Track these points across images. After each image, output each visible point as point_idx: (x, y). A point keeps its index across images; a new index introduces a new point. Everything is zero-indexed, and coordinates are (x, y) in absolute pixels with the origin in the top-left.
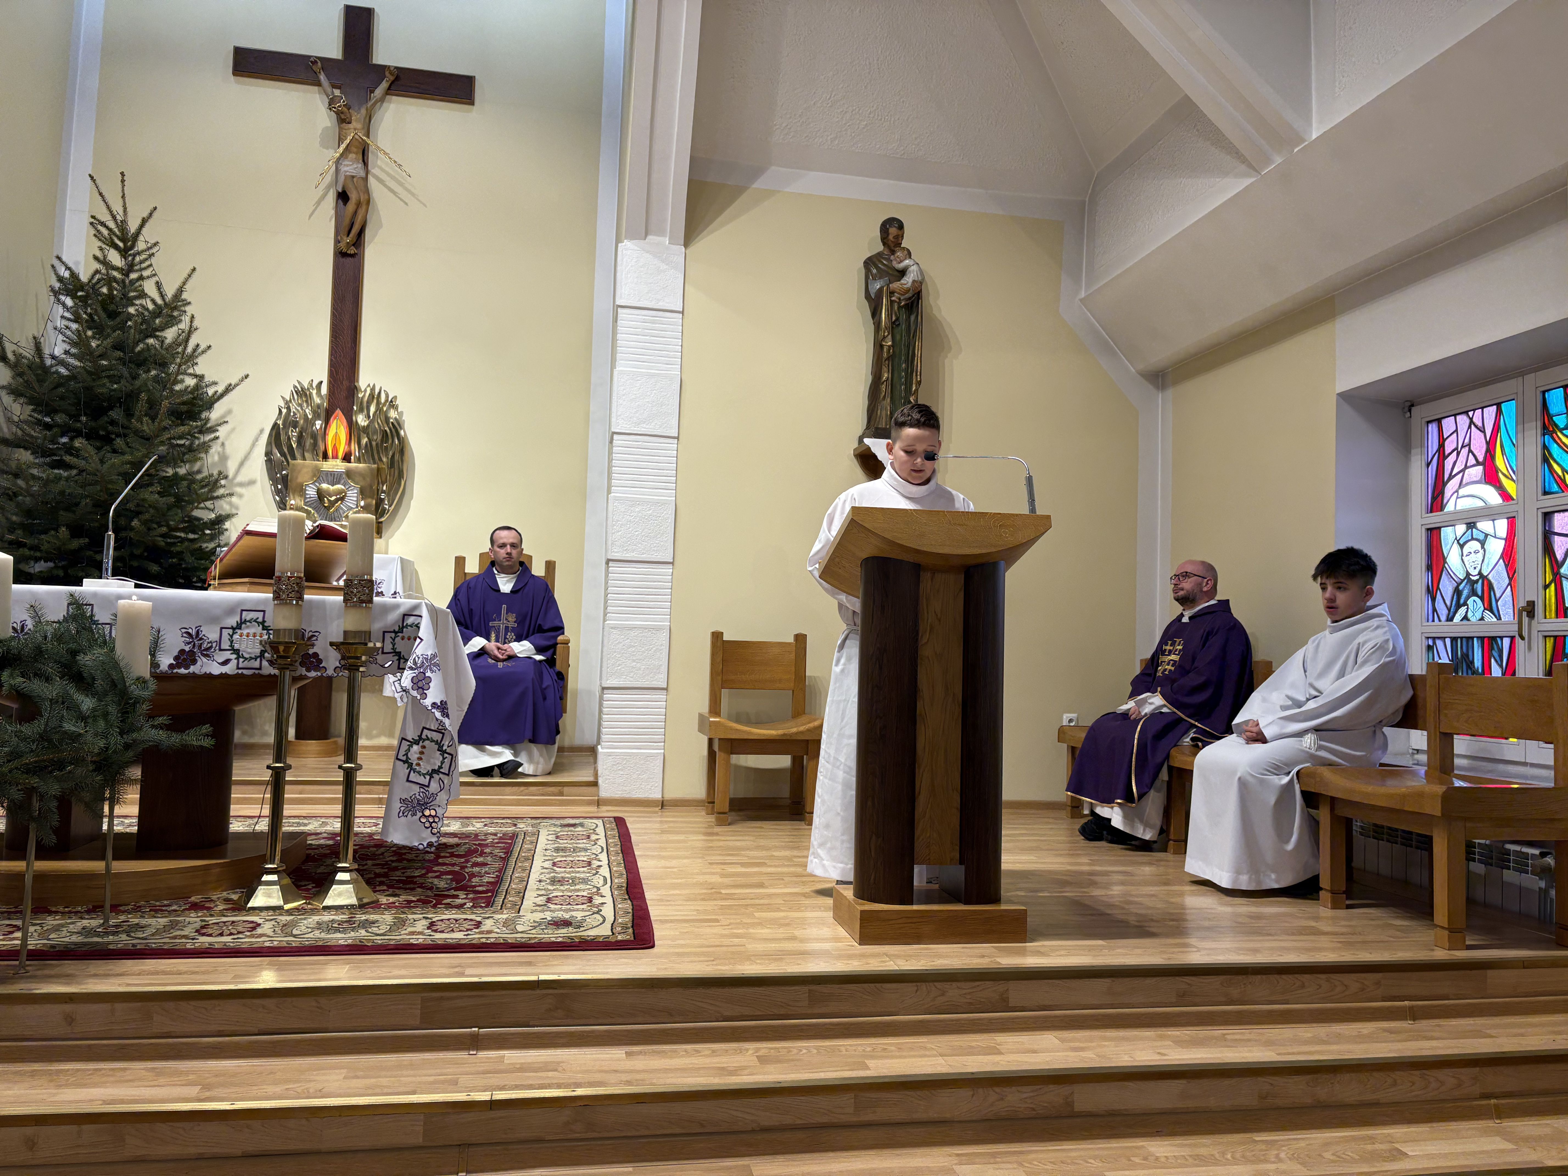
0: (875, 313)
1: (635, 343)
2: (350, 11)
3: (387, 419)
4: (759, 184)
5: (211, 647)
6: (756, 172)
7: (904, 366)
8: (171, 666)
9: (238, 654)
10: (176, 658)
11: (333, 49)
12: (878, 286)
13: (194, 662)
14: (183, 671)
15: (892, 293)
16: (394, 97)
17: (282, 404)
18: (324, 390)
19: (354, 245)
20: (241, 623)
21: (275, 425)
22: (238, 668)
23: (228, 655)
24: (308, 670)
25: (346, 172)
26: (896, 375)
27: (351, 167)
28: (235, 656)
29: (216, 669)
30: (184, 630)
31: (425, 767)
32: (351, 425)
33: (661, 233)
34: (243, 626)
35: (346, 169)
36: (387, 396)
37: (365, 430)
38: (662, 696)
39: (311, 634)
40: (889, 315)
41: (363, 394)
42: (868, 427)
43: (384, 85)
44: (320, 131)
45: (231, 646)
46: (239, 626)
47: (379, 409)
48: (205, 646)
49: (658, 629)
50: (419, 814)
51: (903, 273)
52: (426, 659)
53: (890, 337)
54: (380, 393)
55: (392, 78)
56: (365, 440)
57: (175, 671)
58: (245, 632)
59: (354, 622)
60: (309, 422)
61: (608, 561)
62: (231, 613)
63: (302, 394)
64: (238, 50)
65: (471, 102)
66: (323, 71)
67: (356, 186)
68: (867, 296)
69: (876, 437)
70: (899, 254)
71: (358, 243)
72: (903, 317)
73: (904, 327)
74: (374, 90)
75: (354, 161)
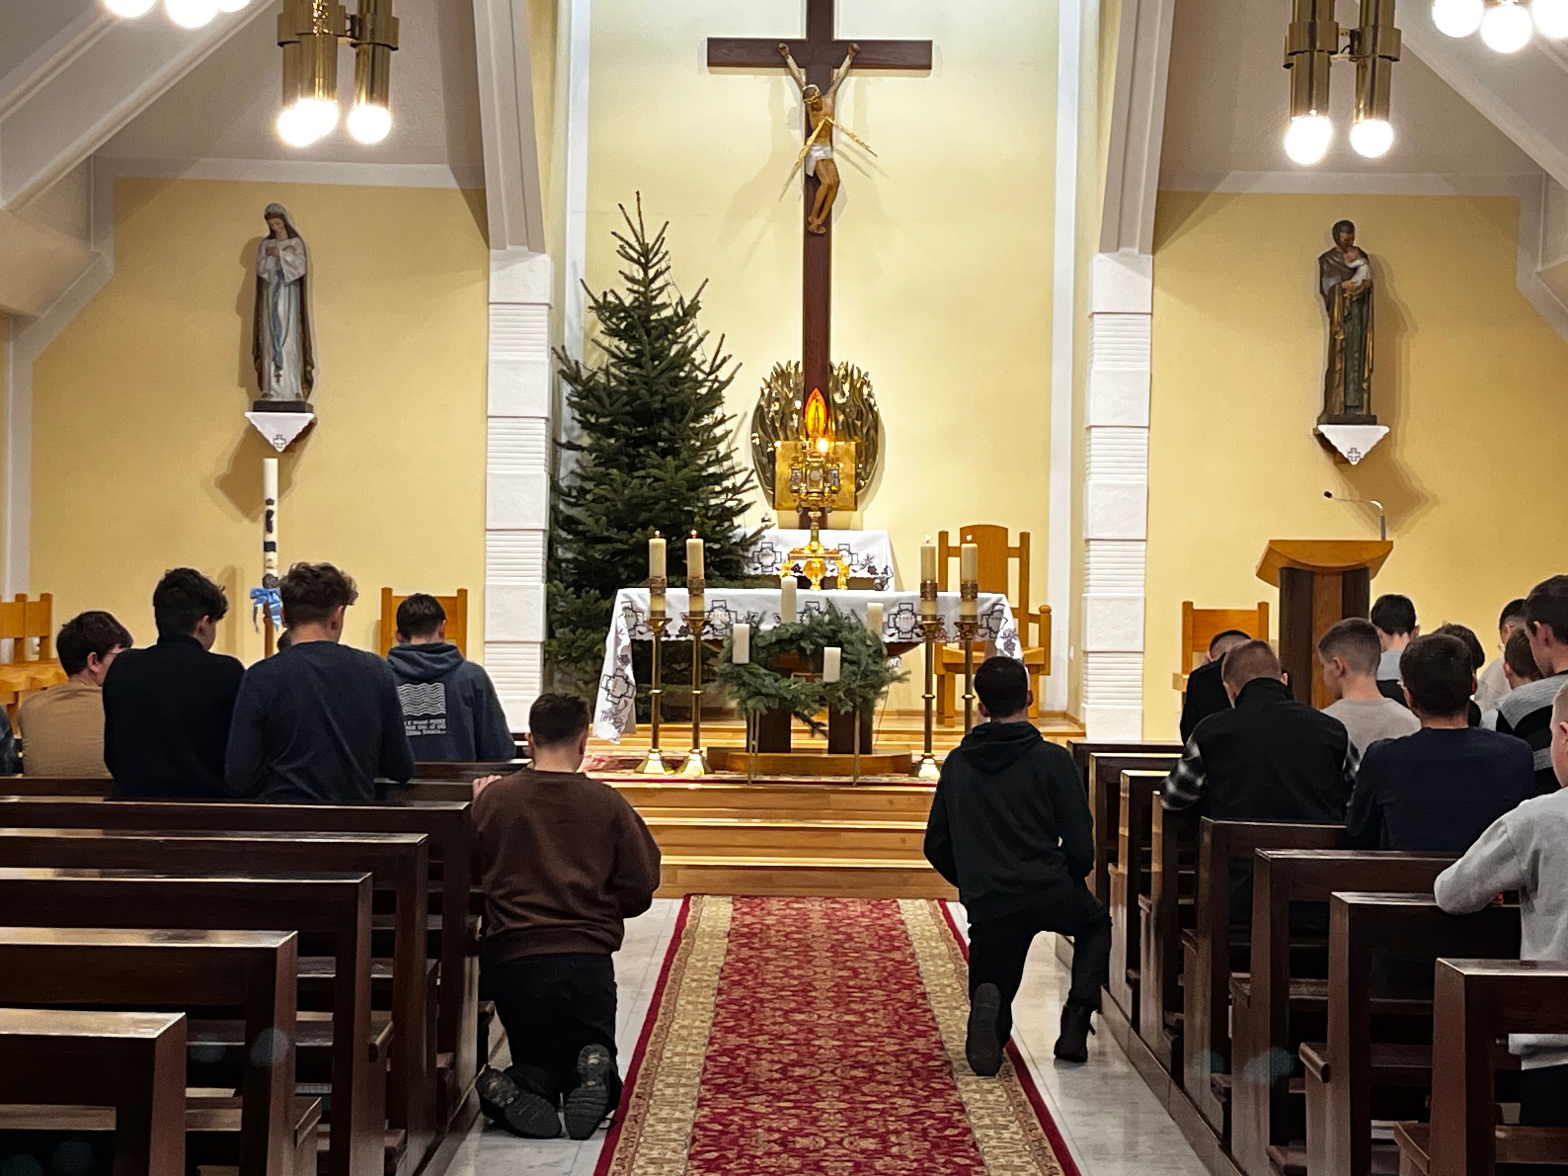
0: (1329, 307)
1: (1108, 344)
4: (1220, 189)
6: (1218, 178)
7: (1357, 355)
11: (796, 29)
12: (1332, 282)
17: (764, 385)
18: (800, 369)
19: (823, 225)
20: (901, 611)
21: (759, 408)
23: (893, 631)
25: (817, 157)
26: (1349, 364)
27: (818, 153)
28: (897, 631)
29: (888, 640)
33: (1131, 244)
35: (814, 156)
36: (859, 372)
37: (842, 408)
38: (1139, 658)
39: (940, 617)
40: (1342, 312)
41: (838, 372)
42: (1325, 411)
43: (847, 61)
45: (894, 625)
47: (852, 386)
49: (1136, 599)
51: (1355, 270)
52: (1011, 632)
53: (1342, 331)
54: (852, 370)
55: (855, 52)
56: (841, 418)
58: (903, 616)
59: (967, 609)
60: (790, 402)
61: (1088, 541)
62: (893, 605)
63: (781, 375)
64: (710, 41)
65: (929, 67)
66: (791, 53)
67: (827, 170)
68: (1322, 291)
69: (1329, 423)
70: (1352, 254)
71: (827, 223)
72: (1356, 310)
73: (1356, 320)
74: (839, 67)
75: (823, 144)
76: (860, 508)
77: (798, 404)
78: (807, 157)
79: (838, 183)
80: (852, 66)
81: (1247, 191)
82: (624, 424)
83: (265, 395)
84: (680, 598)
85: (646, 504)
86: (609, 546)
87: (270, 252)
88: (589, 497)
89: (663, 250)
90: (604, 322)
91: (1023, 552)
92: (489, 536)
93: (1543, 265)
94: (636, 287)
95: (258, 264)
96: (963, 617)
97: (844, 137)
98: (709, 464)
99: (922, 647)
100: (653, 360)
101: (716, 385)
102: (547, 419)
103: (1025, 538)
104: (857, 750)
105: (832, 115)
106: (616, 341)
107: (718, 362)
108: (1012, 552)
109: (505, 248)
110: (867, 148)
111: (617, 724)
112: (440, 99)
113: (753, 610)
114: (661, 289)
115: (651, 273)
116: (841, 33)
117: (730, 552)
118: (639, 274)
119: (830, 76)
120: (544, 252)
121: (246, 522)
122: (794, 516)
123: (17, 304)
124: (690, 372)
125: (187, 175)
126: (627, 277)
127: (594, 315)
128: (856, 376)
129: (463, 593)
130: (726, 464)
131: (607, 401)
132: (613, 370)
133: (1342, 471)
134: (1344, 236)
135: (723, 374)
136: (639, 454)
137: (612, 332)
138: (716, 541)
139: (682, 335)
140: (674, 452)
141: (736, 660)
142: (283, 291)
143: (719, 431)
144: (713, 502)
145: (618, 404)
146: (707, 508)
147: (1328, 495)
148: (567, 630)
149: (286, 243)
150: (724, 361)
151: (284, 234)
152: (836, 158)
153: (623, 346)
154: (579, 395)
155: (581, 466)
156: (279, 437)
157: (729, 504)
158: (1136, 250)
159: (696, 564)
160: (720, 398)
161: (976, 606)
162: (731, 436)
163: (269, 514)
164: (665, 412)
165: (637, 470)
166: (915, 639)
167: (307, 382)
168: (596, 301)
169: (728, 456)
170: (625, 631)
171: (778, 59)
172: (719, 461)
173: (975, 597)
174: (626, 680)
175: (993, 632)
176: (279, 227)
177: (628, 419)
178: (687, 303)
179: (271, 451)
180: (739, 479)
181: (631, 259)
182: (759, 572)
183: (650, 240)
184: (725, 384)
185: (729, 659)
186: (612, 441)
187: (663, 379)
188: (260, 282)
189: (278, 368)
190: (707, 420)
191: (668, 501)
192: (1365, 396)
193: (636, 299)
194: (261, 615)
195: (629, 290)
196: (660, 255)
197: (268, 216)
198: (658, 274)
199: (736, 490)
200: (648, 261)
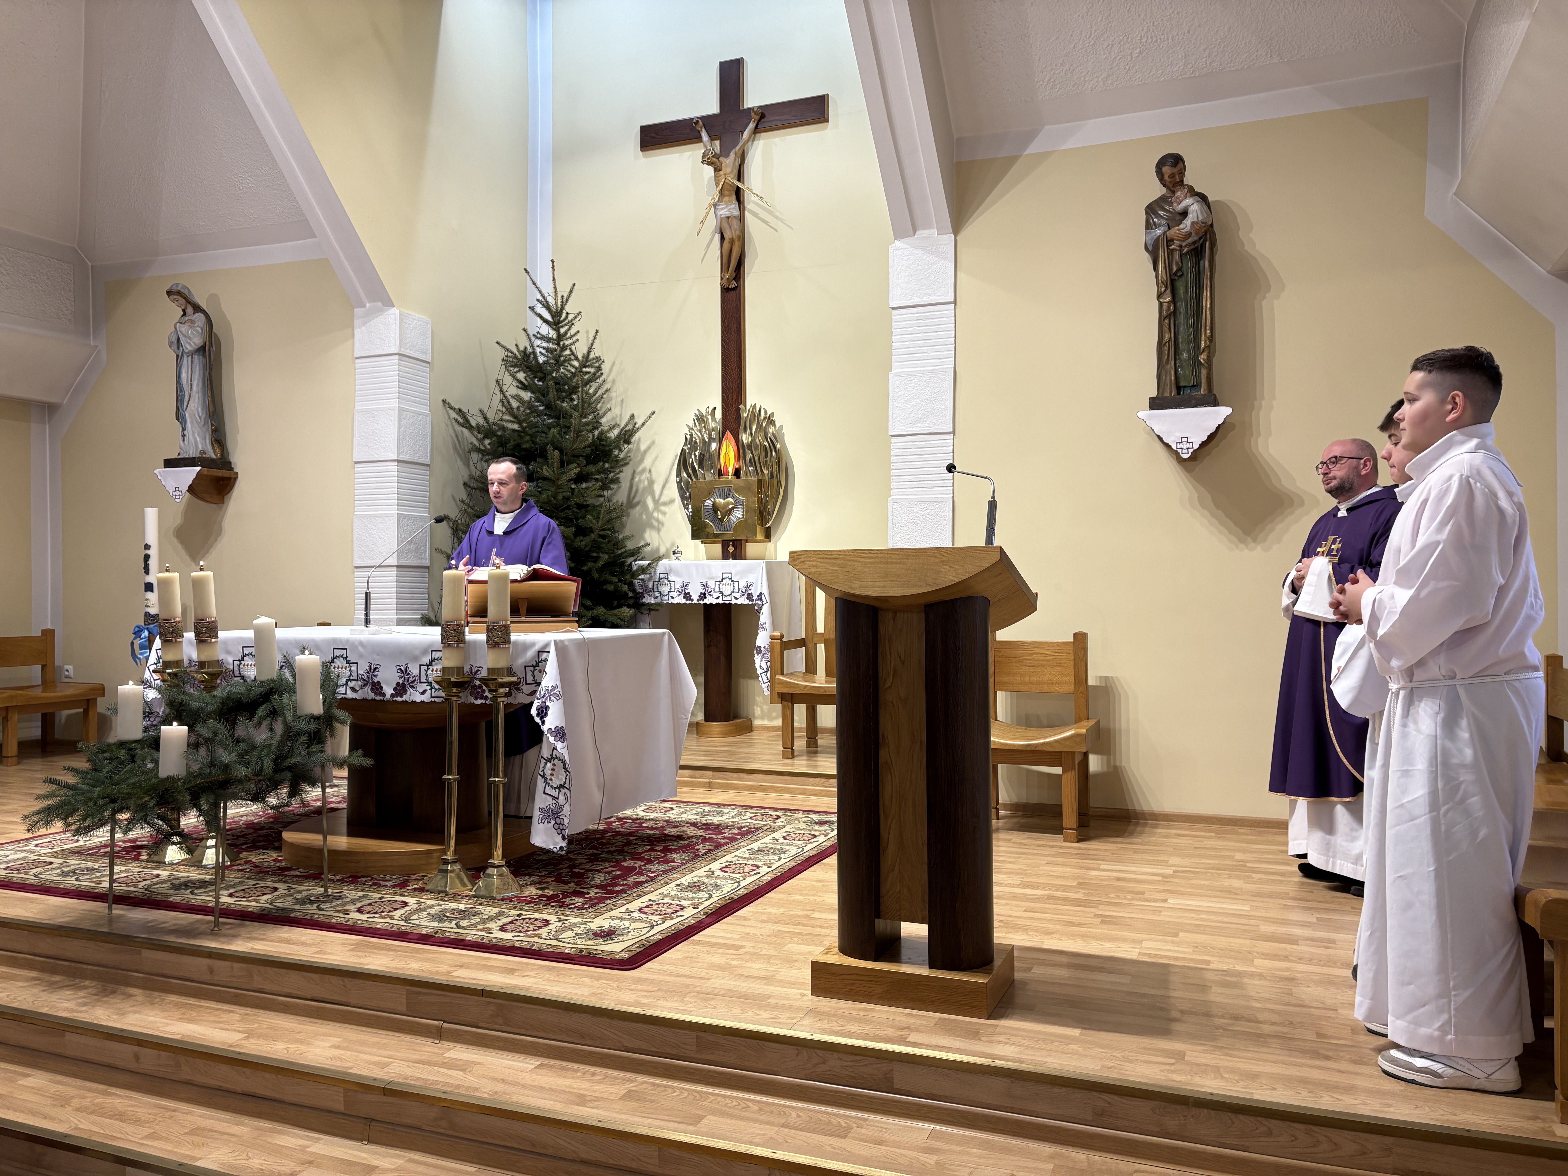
0: (1156, 266)
1: (908, 343)
2: (723, 65)
3: (767, 433)
4: (1032, 149)
5: (415, 680)
6: (1029, 137)
7: (1191, 321)
8: (392, 695)
9: (431, 686)
10: (395, 689)
12: (1159, 233)
13: (405, 692)
14: (399, 699)
16: (763, 134)
18: (719, 414)
19: (734, 279)
20: (432, 661)
21: (683, 451)
22: (432, 697)
23: (425, 687)
24: (476, 699)
25: (721, 215)
26: (1180, 334)
27: (726, 210)
28: (429, 687)
29: (419, 698)
30: (398, 667)
31: (556, 782)
32: (738, 444)
33: (928, 226)
34: (433, 663)
35: (722, 212)
36: (766, 413)
39: (477, 669)
40: (1167, 267)
41: (746, 413)
42: (1157, 396)
44: (706, 182)
45: (427, 679)
46: (431, 664)
48: (411, 679)
50: (553, 822)
51: (1184, 214)
52: (548, 690)
53: (1168, 291)
54: (760, 410)
55: (757, 118)
56: (749, 456)
57: (394, 699)
58: (435, 668)
60: (707, 444)
63: (702, 420)
64: (641, 129)
65: (825, 118)
66: (704, 128)
67: (730, 226)
68: (1147, 247)
70: (1180, 193)
71: (739, 277)
72: (1188, 264)
73: (1189, 276)
75: (728, 203)
77: (714, 446)
80: (758, 130)
81: (1063, 148)
83: (178, 454)
92: (356, 573)
93: (1462, 176)
94: (548, 346)
102: (399, 462)
109: (365, 306)
110: (769, 203)
119: (739, 141)
120: (393, 307)
122: (717, 548)
126: (538, 336)
128: (762, 417)
142: (186, 361)
149: (189, 318)
151: (190, 310)
153: (527, 397)
156: (177, 489)
158: (935, 231)
163: (147, 557)
182: (658, 600)
183: (561, 303)
189: (184, 429)
192: (1204, 372)
193: (549, 356)
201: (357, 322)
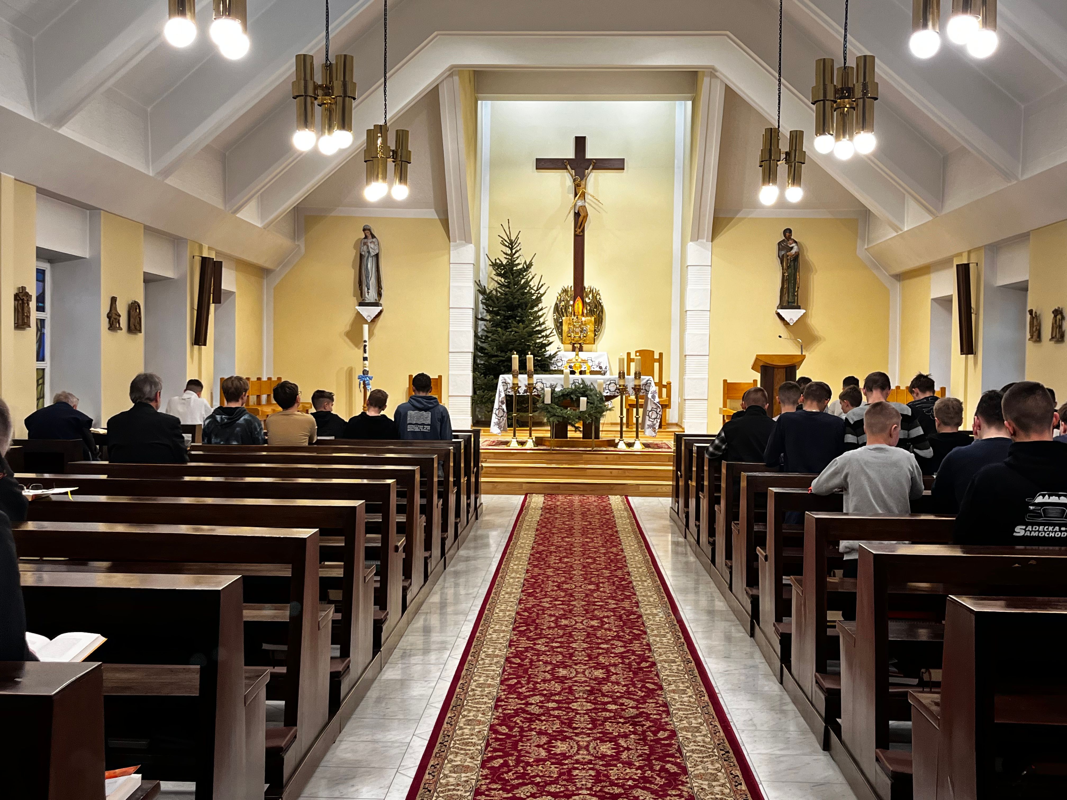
0: (782, 263)
1: (693, 278)
2: (577, 138)
3: (596, 299)
4: (739, 216)
6: (738, 211)
7: (793, 282)
11: (571, 155)
12: (783, 253)
15: (788, 256)
17: (558, 295)
18: (573, 289)
21: (556, 304)
26: (790, 285)
27: (580, 203)
31: (653, 417)
32: (584, 302)
33: (703, 238)
35: (578, 204)
37: (589, 304)
38: (706, 402)
40: (787, 264)
41: (587, 290)
42: (780, 304)
43: (591, 167)
47: (593, 295)
49: (704, 379)
50: (653, 428)
51: (792, 248)
53: (787, 272)
54: (593, 289)
55: (593, 163)
56: (588, 308)
59: (637, 382)
60: (568, 302)
61: (686, 356)
62: (608, 381)
63: (565, 291)
64: (537, 160)
65: (623, 169)
66: (569, 164)
67: (583, 210)
68: (779, 256)
69: (782, 309)
70: (790, 242)
71: (583, 231)
72: (792, 264)
73: (792, 268)
74: (588, 169)
75: (581, 200)
76: (596, 343)
77: (571, 303)
78: (575, 205)
79: (587, 215)
80: (593, 169)
81: (749, 217)
82: (503, 311)
83: (363, 300)
84: (524, 379)
85: (512, 342)
86: (498, 358)
87: (365, 244)
88: (490, 339)
89: (518, 242)
90: (495, 270)
91: (660, 360)
92: (450, 355)
93: (868, 245)
94: (508, 257)
95: (360, 248)
96: (635, 386)
97: (589, 197)
98: (536, 326)
99: (619, 397)
100: (514, 285)
101: (539, 295)
102: (473, 309)
103: (661, 355)
104: (593, 438)
105: (585, 188)
106: (500, 278)
107: (540, 286)
108: (655, 360)
109: (456, 242)
110: (599, 201)
111: (500, 427)
112: (431, 183)
113: (553, 383)
114: (518, 258)
115: (514, 251)
116: (589, 156)
117: (545, 360)
118: (509, 252)
119: (584, 172)
120: (471, 243)
121: (356, 349)
122: (570, 347)
123: (267, 265)
124: (529, 290)
125: (332, 214)
126: (504, 253)
127: (491, 268)
128: (594, 291)
129: (440, 377)
130: (543, 326)
131: (496, 302)
132: (499, 289)
133: (787, 328)
134: (787, 234)
135: (542, 291)
136: (509, 323)
137: (498, 275)
138: (539, 357)
139: (526, 276)
140: (523, 322)
141: (545, 402)
142: (370, 259)
143: (540, 313)
144: (538, 341)
145: (501, 302)
146: (536, 343)
147: (780, 337)
148: (481, 391)
149: (371, 240)
150: (542, 285)
151: (370, 237)
152: (587, 205)
153: (503, 280)
154: (486, 299)
155: (486, 327)
156: (369, 316)
157: (544, 342)
158: (705, 240)
159: (530, 365)
160: (541, 300)
161: (640, 382)
162: (545, 315)
163: (365, 346)
164: (519, 306)
165: (508, 328)
166: (616, 394)
167: (380, 295)
168: (492, 262)
169: (544, 323)
170: (503, 391)
171: (563, 166)
172: (540, 325)
173: (640, 378)
174: (503, 410)
175: (647, 391)
176: (369, 234)
177: (505, 308)
178: (528, 263)
179: (366, 321)
180: (548, 332)
181: (506, 246)
182: (556, 369)
183: (513, 238)
184: (542, 295)
185: (543, 402)
186: (499, 317)
187: (518, 293)
188: (361, 255)
189: (368, 289)
190: (536, 309)
191: (520, 341)
192: (796, 298)
193: (508, 261)
194: (362, 386)
195: (506, 258)
196: (517, 244)
197: (364, 230)
198: (516, 252)
199: (547, 336)
200: (512, 247)
201: (451, 248)
